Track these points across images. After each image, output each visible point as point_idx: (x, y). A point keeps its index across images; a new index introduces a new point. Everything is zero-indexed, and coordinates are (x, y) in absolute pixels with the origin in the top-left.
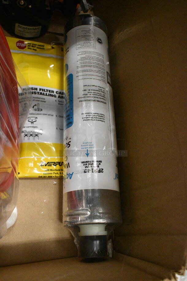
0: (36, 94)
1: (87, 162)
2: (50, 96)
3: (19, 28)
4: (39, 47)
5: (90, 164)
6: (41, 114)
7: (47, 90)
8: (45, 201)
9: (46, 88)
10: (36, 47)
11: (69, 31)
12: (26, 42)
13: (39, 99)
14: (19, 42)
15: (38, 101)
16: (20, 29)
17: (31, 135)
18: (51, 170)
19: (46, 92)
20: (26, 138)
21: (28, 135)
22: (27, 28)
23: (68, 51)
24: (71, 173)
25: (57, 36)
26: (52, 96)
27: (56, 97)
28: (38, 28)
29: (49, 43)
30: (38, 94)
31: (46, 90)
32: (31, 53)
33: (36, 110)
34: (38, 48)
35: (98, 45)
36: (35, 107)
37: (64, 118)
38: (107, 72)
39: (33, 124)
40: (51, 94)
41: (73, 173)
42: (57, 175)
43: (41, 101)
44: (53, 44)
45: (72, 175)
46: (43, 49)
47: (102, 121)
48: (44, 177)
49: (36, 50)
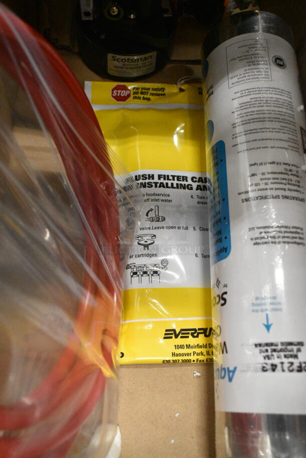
0: (152, 186)
1: (266, 345)
2: (181, 188)
3: (113, 62)
4: (155, 92)
5: (274, 350)
6: (163, 228)
7: (173, 177)
8: (177, 415)
9: (170, 173)
10: (149, 94)
12: (131, 86)
13: (157, 197)
14: (117, 88)
15: (158, 200)
16: (116, 63)
17: (145, 273)
18: (188, 346)
19: (172, 182)
20: (135, 279)
21: (138, 274)
22: (128, 59)
23: (212, 93)
25: (190, 66)
26: (184, 187)
27: (192, 189)
28: (151, 56)
29: (173, 82)
30: (156, 186)
31: (171, 178)
32: (140, 107)
33: (152, 220)
34: (153, 94)
35: (277, 72)
36: (152, 214)
37: (210, 231)
38: (301, 128)
39: (148, 249)
40: (181, 185)
41: (236, 368)
42: (201, 358)
43: (162, 200)
44: (182, 82)
45: (234, 372)
46: (162, 95)
47: (299, 244)
48: (174, 361)
49: (149, 99)
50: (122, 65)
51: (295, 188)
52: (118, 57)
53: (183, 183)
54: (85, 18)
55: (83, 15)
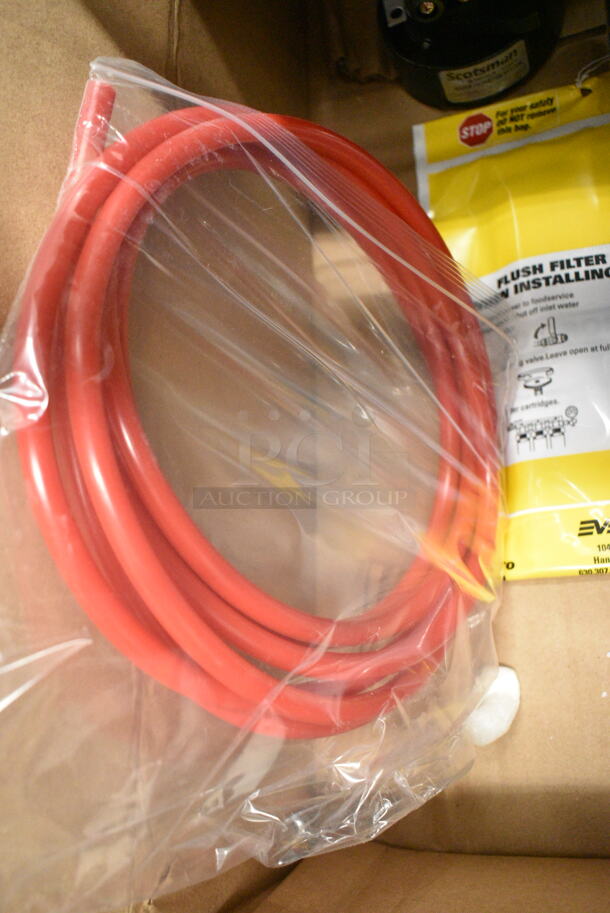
0: (540, 285)
2: (593, 278)
3: (452, 82)
4: (535, 111)
6: (565, 353)
7: (578, 261)
9: (570, 255)
10: (525, 117)
12: (489, 111)
13: (550, 303)
14: (467, 123)
15: (551, 308)
16: (459, 83)
17: (540, 433)
19: (577, 269)
20: (524, 442)
21: (528, 436)
22: (475, 71)
26: (600, 275)
28: (515, 51)
29: (568, 81)
30: (547, 284)
31: (573, 263)
32: (509, 147)
33: (545, 343)
34: (532, 116)
36: (544, 334)
39: (542, 393)
40: (594, 272)
43: (561, 307)
44: (584, 76)
46: (549, 112)
49: (525, 127)
50: (465, 82)
52: (456, 72)
53: (597, 267)
54: (392, 23)
55: (389, 18)
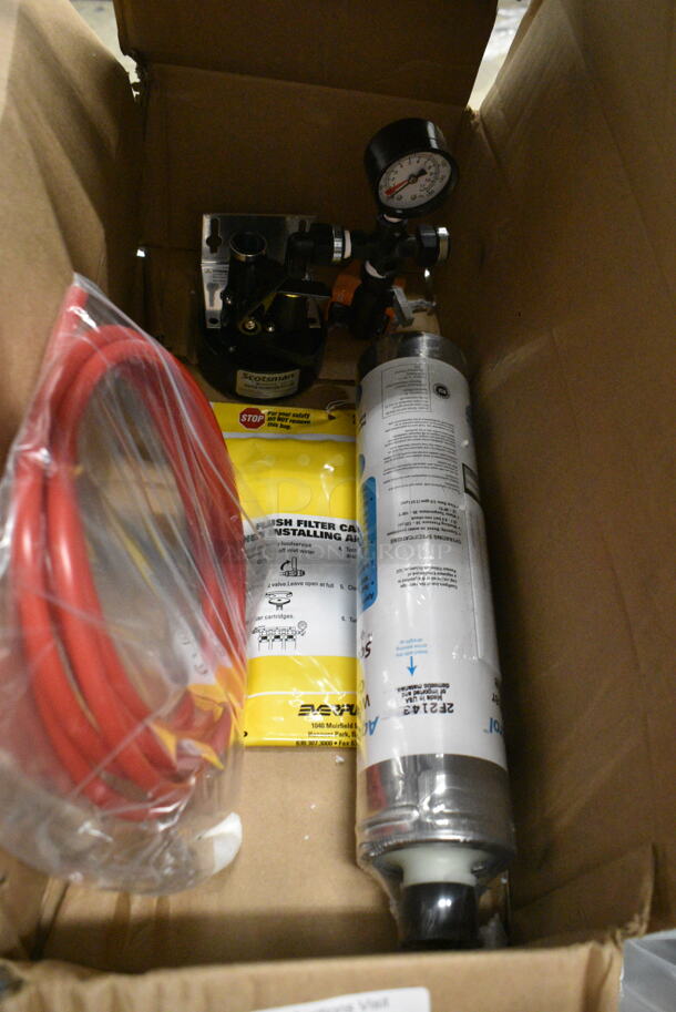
0: (289, 533)
1: (410, 687)
2: (325, 537)
3: (244, 380)
4: (296, 419)
5: (418, 693)
6: (302, 584)
7: (317, 523)
8: (313, 807)
9: (313, 519)
10: (288, 421)
11: (366, 373)
12: (265, 410)
13: (295, 547)
14: (247, 412)
15: (295, 551)
16: (249, 382)
17: (278, 637)
18: (329, 725)
19: (315, 529)
20: (265, 645)
21: (268, 638)
22: (264, 378)
23: (365, 423)
24: (373, 720)
25: (342, 387)
26: (330, 536)
27: (340, 539)
28: (294, 374)
29: (320, 406)
30: (294, 534)
31: (313, 524)
32: (276, 436)
33: (288, 574)
34: (293, 422)
35: (437, 402)
36: (287, 568)
37: (357, 592)
38: (464, 465)
39: (282, 609)
40: (326, 533)
41: (377, 718)
42: (345, 739)
43: (301, 551)
44: (331, 408)
45: (375, 723)
46: (305, 422)
47: (450, 586)
48: (311, 743)
49: (288, 427)
50: (254, 383)
51: (451, 528)
53: (329, 531)
54: (210, 326)
55: (208, 323)
